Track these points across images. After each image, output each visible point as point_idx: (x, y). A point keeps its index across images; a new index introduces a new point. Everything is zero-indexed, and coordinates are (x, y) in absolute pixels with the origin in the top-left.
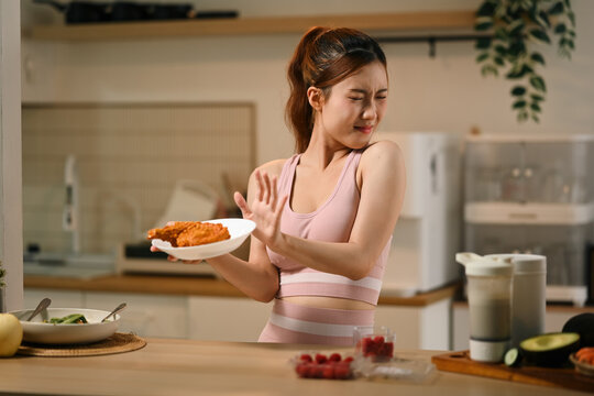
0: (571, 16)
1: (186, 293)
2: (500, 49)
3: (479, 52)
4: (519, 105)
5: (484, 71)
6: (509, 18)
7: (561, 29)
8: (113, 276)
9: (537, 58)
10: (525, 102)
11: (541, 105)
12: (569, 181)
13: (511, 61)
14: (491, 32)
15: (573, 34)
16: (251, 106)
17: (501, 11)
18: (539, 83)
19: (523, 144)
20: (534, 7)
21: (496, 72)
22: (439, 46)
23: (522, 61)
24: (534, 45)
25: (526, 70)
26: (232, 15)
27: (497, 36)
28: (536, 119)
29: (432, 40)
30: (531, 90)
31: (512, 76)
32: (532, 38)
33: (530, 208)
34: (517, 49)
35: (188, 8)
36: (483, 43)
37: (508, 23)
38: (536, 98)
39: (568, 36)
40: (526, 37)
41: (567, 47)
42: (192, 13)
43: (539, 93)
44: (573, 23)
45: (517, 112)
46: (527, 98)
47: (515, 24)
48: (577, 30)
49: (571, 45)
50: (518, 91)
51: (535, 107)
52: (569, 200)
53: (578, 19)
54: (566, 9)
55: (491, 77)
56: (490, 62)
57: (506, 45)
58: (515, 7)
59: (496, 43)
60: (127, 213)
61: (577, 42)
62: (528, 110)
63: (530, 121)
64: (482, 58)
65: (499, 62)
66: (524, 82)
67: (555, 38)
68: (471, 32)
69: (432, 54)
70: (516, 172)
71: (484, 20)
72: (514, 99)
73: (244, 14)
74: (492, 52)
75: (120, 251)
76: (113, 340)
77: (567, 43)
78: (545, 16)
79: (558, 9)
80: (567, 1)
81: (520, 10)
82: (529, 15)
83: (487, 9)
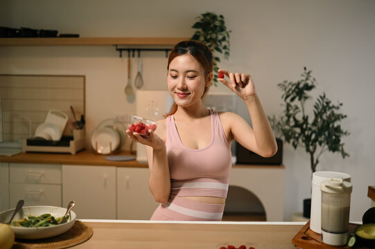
0: (228, 42)
1: (61, 163)
7: (225, 47)
8: (22, 153)
9: (217, 59)
15: (229, 49)
16: (84, 77)
17: (202, 38)
20: (217, 37)
24: (216, 54)
26: (77, 36)
28: (216, 85)
32: (215, 51)
35: (56, 32)
38: (216, 77)
39: (227, 51)
41: (227, 55)
42: (58, 35)
43: (216, 74)
44: (229, 46)
47: (208, 44)
48: (230, 48)
51: (215, 80)
53: (231, 43)
54: (227, 38)
58: (209, 37)
60: (25, 124)
61: (230, 54)
63: (213, 86)
67: (224, 51)
73: (81, 36)
75: (25, 142)
77: (227, 53)
78: (220, 41)
79: (224, 39)
80: (228, 35)
81: (211, 38)
82: (214, 41)
83: (196, 37)
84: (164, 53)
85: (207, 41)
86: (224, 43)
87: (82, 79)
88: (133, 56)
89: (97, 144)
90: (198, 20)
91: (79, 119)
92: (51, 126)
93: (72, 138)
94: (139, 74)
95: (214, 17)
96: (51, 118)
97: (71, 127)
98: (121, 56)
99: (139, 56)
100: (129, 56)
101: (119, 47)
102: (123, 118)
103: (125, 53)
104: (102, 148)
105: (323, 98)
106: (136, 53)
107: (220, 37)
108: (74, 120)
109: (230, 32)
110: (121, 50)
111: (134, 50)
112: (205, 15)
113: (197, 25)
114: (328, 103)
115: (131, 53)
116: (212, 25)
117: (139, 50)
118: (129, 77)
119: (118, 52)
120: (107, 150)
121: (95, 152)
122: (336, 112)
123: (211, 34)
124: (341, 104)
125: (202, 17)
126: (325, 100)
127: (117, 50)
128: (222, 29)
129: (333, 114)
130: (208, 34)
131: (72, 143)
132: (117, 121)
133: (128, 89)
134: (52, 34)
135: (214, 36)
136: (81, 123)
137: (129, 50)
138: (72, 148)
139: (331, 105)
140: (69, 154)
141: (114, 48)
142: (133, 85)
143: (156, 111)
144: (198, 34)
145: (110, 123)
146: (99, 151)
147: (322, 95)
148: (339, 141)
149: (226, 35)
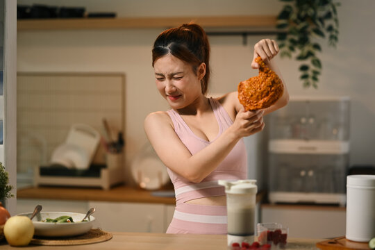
0: (336, 21)
2: (293, 41)
3: (280, 43)
4: (305, 77)
5: (282, 55)
6: (299, 21)
7: (330, 29)
8: (32, 188)
9: (317, 47)
10: (309, 75)
11: (319, 77)
12: (337, 126)
13: (300, 48)
14: (286, 29)
15: (337, 32)
16: (123, 75)
17: (294, 16)
18: (317, 63)
19: (308, 102)
20: (315, 14)
21: (289, 56)
22: (250, 38)
23: (307, 48)
24: (314, 39)
25: (310, 54)
26: (112, 16)
27: (291, 33)
28: (315, 86)
29: (245, 34)
30: (312, 67)
31: (300, 58)
32: (313, 34)
33: (312, 144)
34: (304, 41)
35: (82, 10)
36: (281, 37)
37: (298, 24)
38: (316, 73)
39: (334, 33)
40: (309, 33)
41: (333, 41)
42: (86, 14)
44: (337, 25)
45: (303, 82)
46: (310, 73)
47: (302, 25)
48: (340, 30)
49: (336, 38)
50: (304, 68)
51: (315, 79)
52: (336, 138)
53: (340, 22)
54: (333, 15)
55: (286, 59)
56: (286, 49)
57: (296, 38)
58: (303, 14)
59: (290, 37)
61: (340, 37)
62: (310, 80)
63: (311, 88)
64: (281, 47)
65: (292, 49)
66: (308, 62)
67: (327, 34)
68: (274, 29)
69: (245, 43)
70: (303, 120)
71: (282, 22)
72: (301, 73)
73: (120, 15)
74: (287, 43)
75: (37, 171)
76: (89, 234)
77: (334, 38)
78: (321, 20)
79: (329, 16)
80: (335, 11)
81: (307, 17)
82: (313, 19)
83: (285, 14)
84: (240, 39)
85: (302, 19)
86: (328, 23)
87: (119, 79)
89: (140, 174)
91: (115, 138)
92: (75, 148)
93: (104, 166)
96: (75, 137)
97: (103, 150)
104: (147, 180)
107: (321, 13)
108: (107, 140)
109: (339, 4)
120: (155, 184)
121: (138, 188)
123: (306, 9)
130: (302, 10)
131: (104, 173)
134: (76, 13)
135: (311, 12)
136: (119, 144)
138: (104, 180)
140: (99, 188)
144: (288, 10)
146: (143, 185)
149: (331, 10)
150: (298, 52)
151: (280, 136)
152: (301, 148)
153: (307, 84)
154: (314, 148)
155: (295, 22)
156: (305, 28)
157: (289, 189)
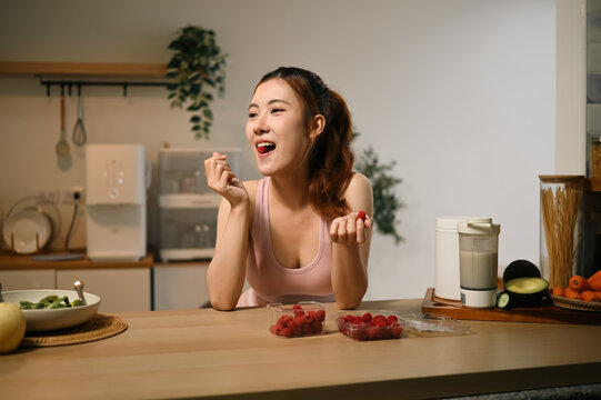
0: (223, 72)
2: (183, 91)
3: (169, 92)
4: (196, 128)
5: (173, 105)
6: (190, 70)
7: (219, 79)
9: (209, 97)
10: (200, 127)
11: (211, 128)
13: (193, 98)
17: (184, 65)
18: (208, 114)
20: (208, 64)
21: (180, 106)
22: (129, 89)
23: (200, 99)
24: (206, 89)
25: (203, 104)
27: (182, 84)
28: (207, 138)
29: (125, 85)
30: (204, 119)
31: (192, 108)
32: (205, 84)
33: (207, 197)
34: (195, 90)
36: (171, 87)
37: (188, 73)
38: (207, 124)
39: (222, 85)
40: (201, 83)
41: (222, 93)
43: (208, 120)
44: (224, 77)
45: (194, 133)
46: (201, 124)
47: (194, 74)
48: (226, 81)
50: (195, 119)
51: (206, 130)
54: (221, 66)
55: (177, 109)
56: (175, 99)
57: (188, 88)
58: (196, 62)
59: (179, 88)
62: (201, 131)
63: (203, 139)
64: (171, 96)
65: (182, 99)
66: (199, 113)
67: (217, 85)
69: (125, 94)
71: (173, 70)
72: (193, 125)
74: (178, 93)
77: (222, 89)
78: (212, 70)
79: (217, 67)
80: (223, 62)
81: (199, 65)
82: (204, 68)
83: (175, 63)
84: (121, 89)
85: (192, 68)
86: (218, 73)
88: (70, 93)
89: (12, 237)
90: (176, 37)
94: (80, 122)
95: (200, 33)
98: (48, 94)
99: (79, 94)
100: (63, 94)
101: (45, 79)
102: (51, 195)
103: (55, 89)
104: (22, 244)
105: (369, 153)
106: (75, 89)
107: (212, 63)
109: (227, 56)
110: (48, 84)
111: (70, 84)
112: (187, 30)
113: (174, 45)
114: (375, 161)
115: (66, 88)
116: (200, 45)
117: (80, 85)
118: (63, 128)
119: (44, 88)
120: (31, 247)
121: (13, 253)
122: (388, 174)
123: (199, 58)
124: (394, 163)
125: (181, 34)
126: (373, 157)
127: (42, 83)
128: (215, 51)
129: (383, 177)
130: (194, 59)
132: (44, 199)
133: (62, 146)
135: (203, 61)
137: (62, 84)
139: (379, 164)
141: (38, 81)
142: (69, 140)
143: (121, 177)
145: (31, 203)
146: (19, 250)
147: (367, 149)
148: (393, 217)
149: (220, 61)
150: (189, 102)
151: (171, 191)
152: (195, 202)
153: (198, 136)
154: (208, 202)
155: (185, 70)
156: (196, 78)
157: (178, 246)
